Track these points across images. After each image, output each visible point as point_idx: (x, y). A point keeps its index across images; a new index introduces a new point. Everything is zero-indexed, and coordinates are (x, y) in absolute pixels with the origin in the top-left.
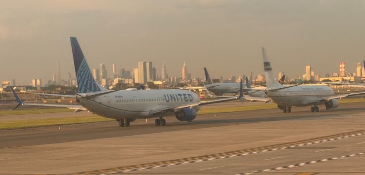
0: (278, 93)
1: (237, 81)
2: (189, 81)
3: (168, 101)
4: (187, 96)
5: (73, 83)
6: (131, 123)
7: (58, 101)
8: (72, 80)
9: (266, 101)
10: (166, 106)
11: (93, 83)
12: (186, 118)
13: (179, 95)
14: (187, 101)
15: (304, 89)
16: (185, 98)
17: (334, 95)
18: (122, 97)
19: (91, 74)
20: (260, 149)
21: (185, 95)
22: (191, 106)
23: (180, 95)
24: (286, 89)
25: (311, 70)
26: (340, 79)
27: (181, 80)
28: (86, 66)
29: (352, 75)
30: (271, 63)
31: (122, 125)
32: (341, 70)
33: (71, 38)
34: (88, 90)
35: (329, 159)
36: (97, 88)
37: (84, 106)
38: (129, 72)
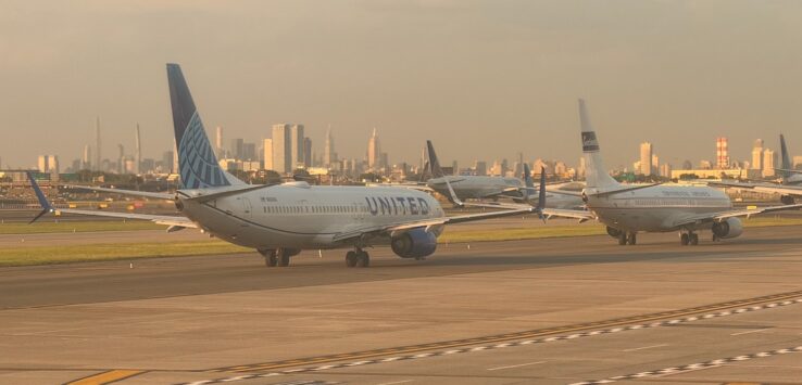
0: (610, 202)
1: (488, 173)
2: (383, 170)
3: (375, 213)
4: (416, 202)
5: (129, 168)
6: (293, 260)
7: (102, 206)
8: (125, 160)
9: (582, 217)
10: (371, 224)
11: (213, 167)
12: (414, 251)
13: (399, 199)
14: (416, 213)
15: (668, 193)
16: (413, 206)
17: (730, 209)
18: (274, 200)
19: (210, 147)
20: (604, 325)
21: (413, 199)
22: (429, 224)
23: (401, 199)
24: (629, 193)
25: (651, 153)
26: (716, 173)
27: (365, 167)
28: (199, 132)
29: (741, 166)
30: (597, 134)
31: (272, 263)
32: (719, 153)
33: (168, 65)
34: (201, 183)
35: (772, 353)
36: (219, 180)
37: (193, 218)
38: (252, 147)
